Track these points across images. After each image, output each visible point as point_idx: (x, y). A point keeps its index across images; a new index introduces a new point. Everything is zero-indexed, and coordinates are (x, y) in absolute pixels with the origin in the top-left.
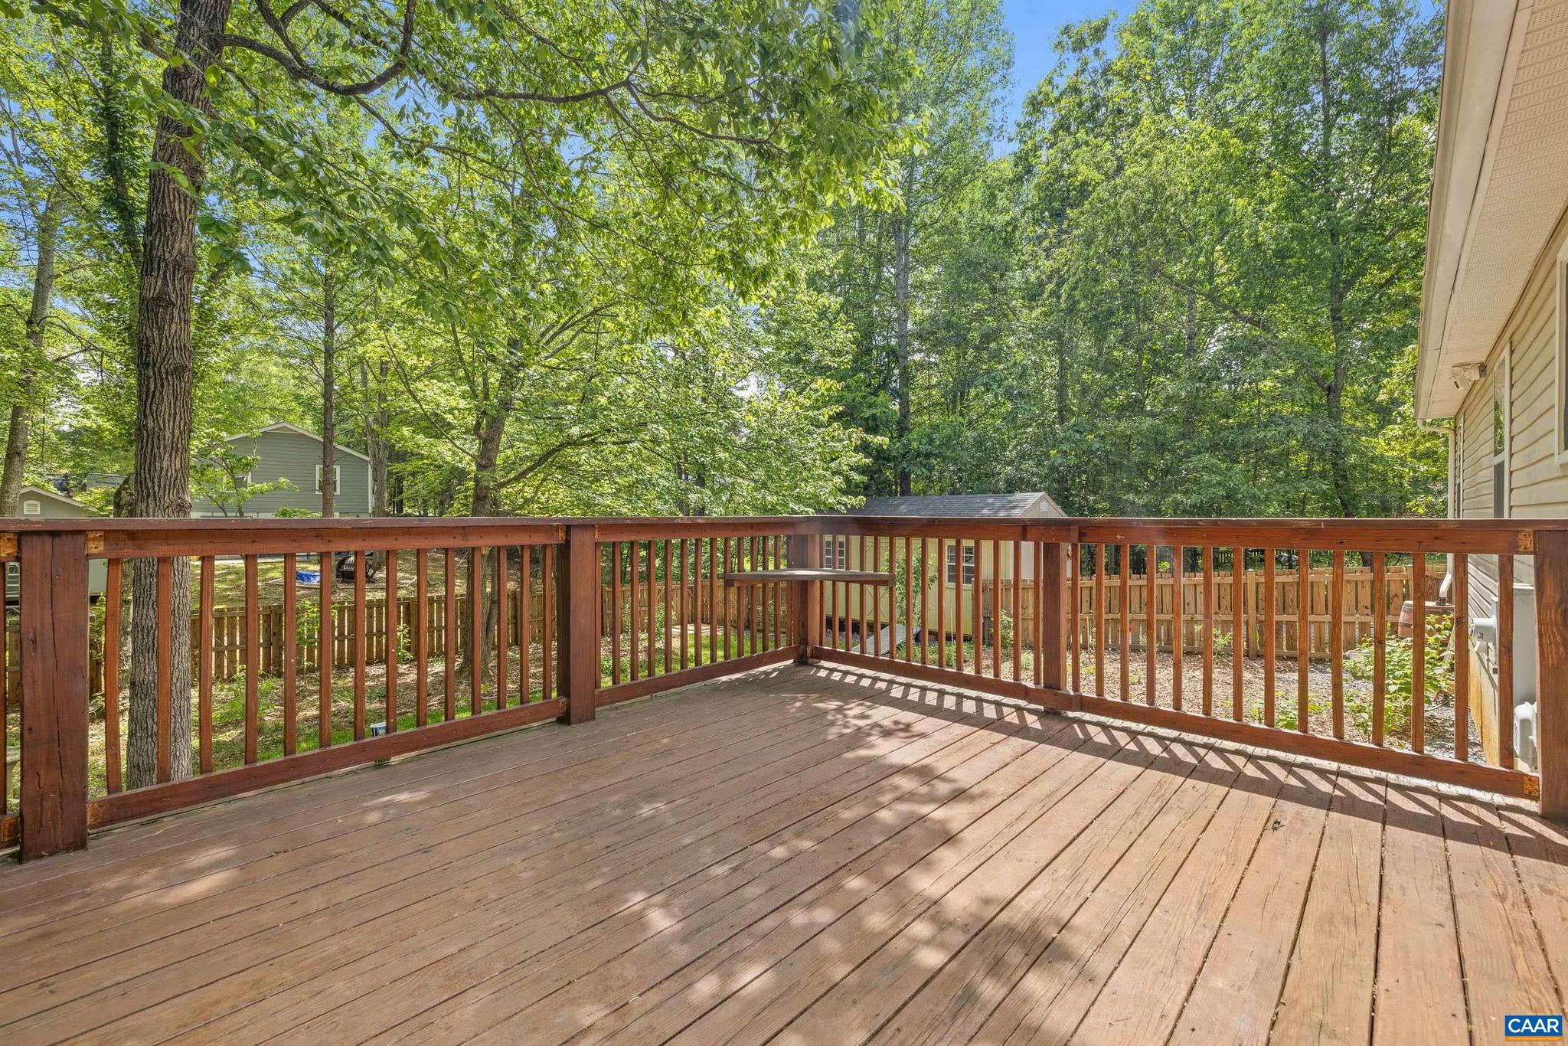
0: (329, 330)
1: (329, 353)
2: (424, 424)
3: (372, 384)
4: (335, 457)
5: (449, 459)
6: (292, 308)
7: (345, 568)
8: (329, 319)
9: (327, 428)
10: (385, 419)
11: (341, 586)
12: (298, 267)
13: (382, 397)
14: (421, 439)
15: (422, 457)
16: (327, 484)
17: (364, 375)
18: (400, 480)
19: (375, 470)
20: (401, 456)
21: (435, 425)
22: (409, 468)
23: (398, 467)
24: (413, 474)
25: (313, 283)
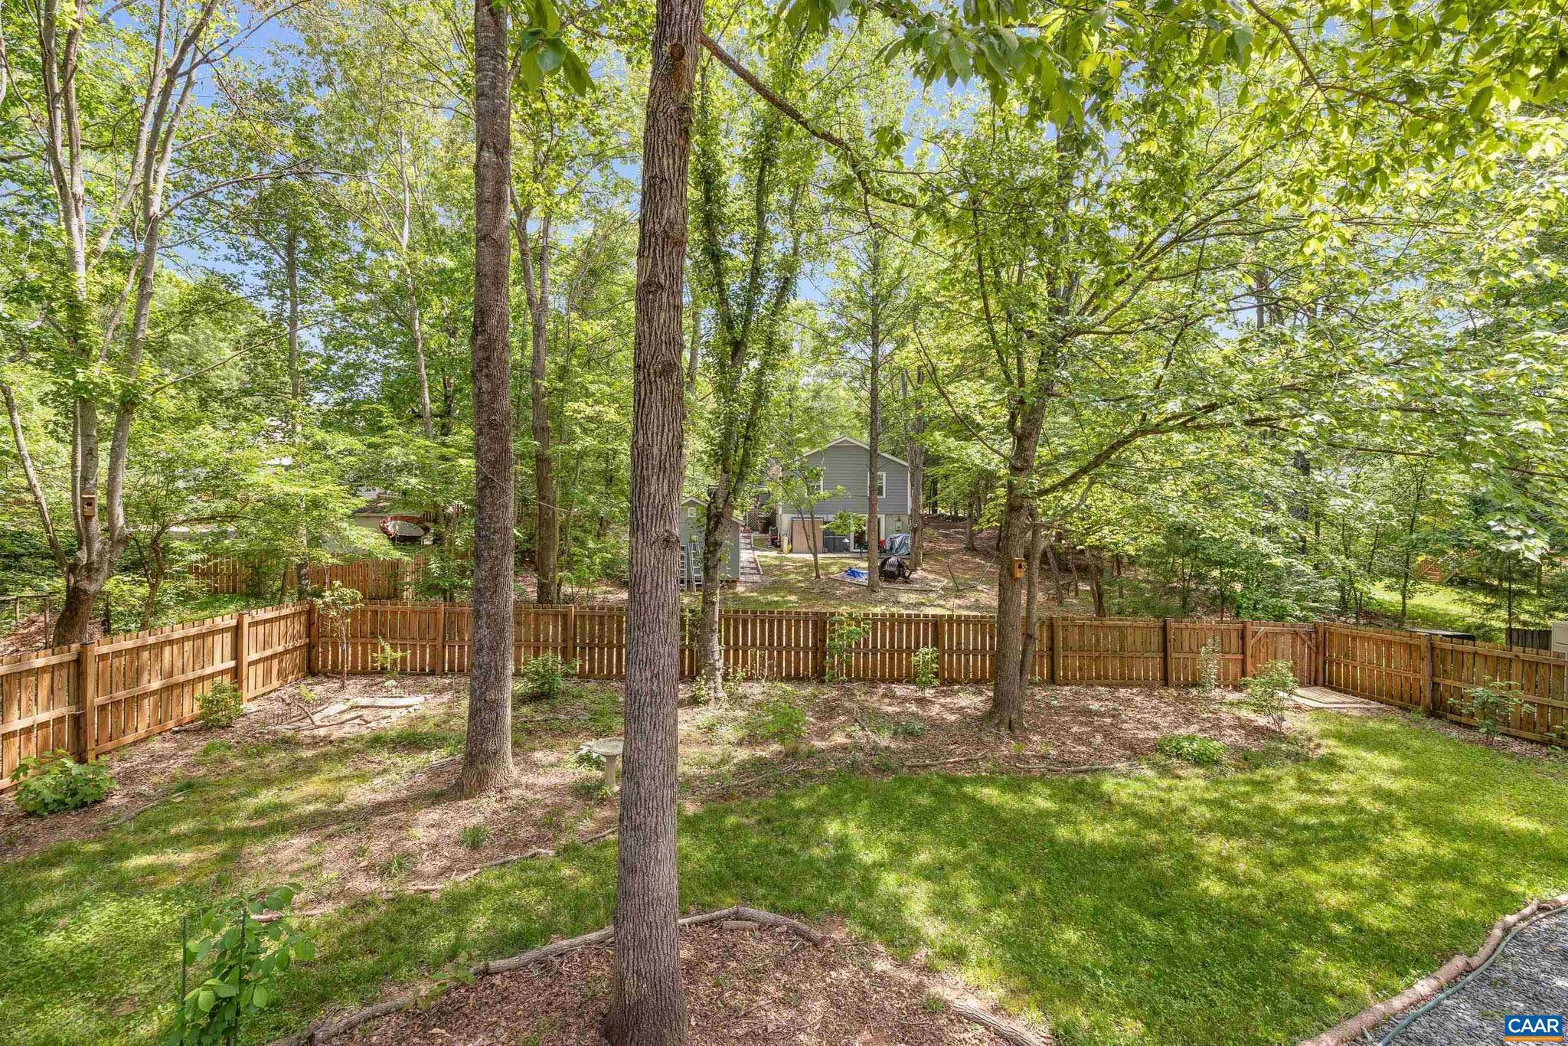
0: (876, 346)
1: (875, 369)
2: (955, 427)
3: (911, 394)
4: (879, 464)
5: (978, 462)
6: (849, 332)
7: (886, 568)
8: (874, 335)
9: (874, 438)
10: (922, 425)
11: (885, 585)
12: (853, 295)
13: (918, 404)
14: (952, 442)
15: (954, 461)
16: (876, 490)
17: (905, 386)
18: (935, 482)
19: (912, 475)
20: (935, 460)
21: (964, 427)
22: (942, 471)
23: (930, 471)
24: (946, 477)
25: (862, 306)
